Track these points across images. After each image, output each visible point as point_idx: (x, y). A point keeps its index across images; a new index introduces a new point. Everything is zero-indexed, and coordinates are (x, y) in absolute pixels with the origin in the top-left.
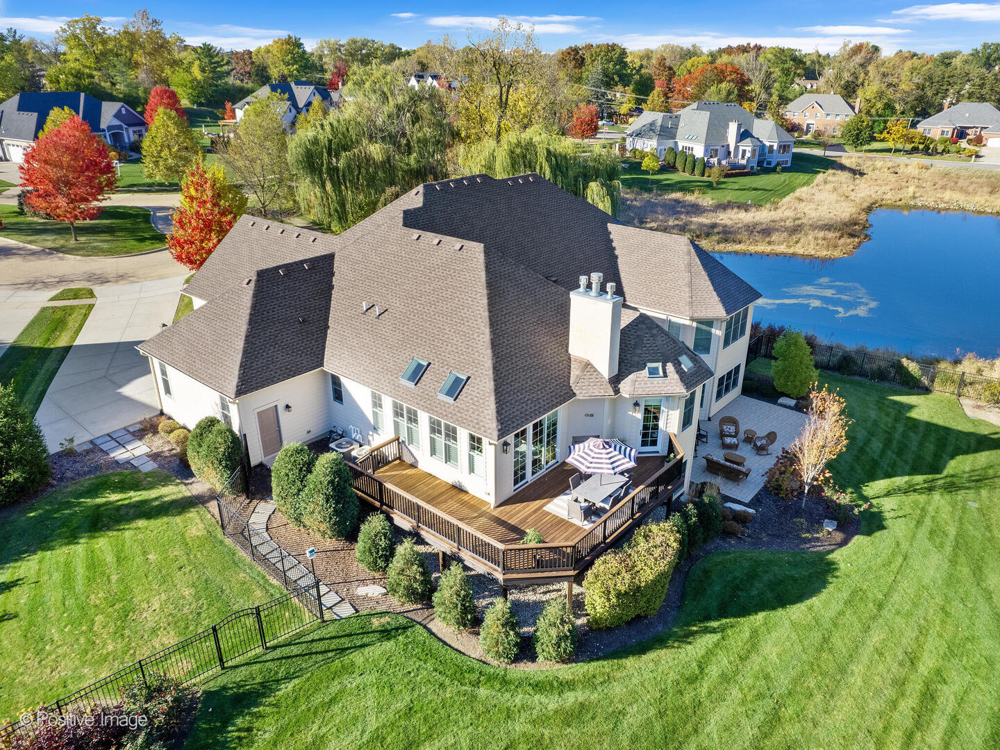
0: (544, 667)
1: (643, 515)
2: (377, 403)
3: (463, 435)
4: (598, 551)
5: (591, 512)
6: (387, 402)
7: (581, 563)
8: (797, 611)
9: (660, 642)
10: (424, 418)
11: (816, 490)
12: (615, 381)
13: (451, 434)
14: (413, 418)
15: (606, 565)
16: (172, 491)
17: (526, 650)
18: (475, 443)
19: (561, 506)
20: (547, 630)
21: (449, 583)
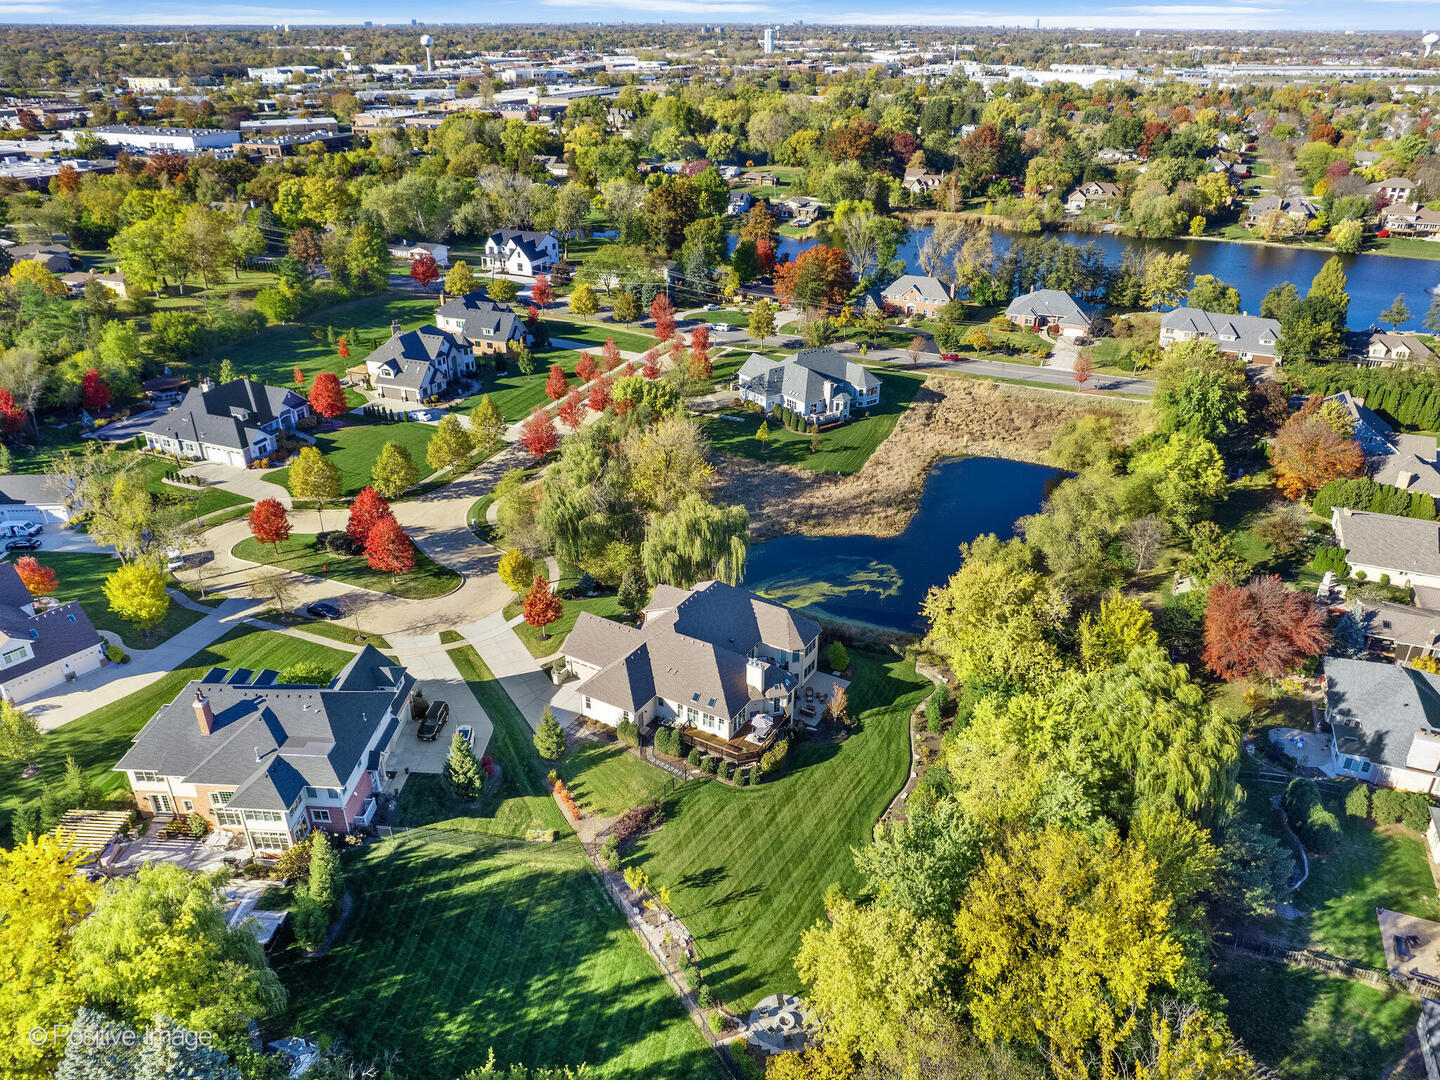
0: (752, 786)
1: (777, 738)
2: (680, 707)
3: (717, 719)
4: (764, 751)
5: (760, 739)
6: (685, 708)
7: (758, 756)
8: (827, 763)
9: (784, 776)
10: (701, 714)
11: (839, 718)
12: (764, 692)
13: (712, 718)
14: (696, 713)
15: (767, 755)
16: (611, 747)
17: (747, 782)
18: (721, 721)
19: (750, 738)
20: (753, 775)
21: (722, 766)
